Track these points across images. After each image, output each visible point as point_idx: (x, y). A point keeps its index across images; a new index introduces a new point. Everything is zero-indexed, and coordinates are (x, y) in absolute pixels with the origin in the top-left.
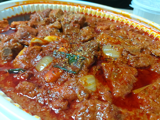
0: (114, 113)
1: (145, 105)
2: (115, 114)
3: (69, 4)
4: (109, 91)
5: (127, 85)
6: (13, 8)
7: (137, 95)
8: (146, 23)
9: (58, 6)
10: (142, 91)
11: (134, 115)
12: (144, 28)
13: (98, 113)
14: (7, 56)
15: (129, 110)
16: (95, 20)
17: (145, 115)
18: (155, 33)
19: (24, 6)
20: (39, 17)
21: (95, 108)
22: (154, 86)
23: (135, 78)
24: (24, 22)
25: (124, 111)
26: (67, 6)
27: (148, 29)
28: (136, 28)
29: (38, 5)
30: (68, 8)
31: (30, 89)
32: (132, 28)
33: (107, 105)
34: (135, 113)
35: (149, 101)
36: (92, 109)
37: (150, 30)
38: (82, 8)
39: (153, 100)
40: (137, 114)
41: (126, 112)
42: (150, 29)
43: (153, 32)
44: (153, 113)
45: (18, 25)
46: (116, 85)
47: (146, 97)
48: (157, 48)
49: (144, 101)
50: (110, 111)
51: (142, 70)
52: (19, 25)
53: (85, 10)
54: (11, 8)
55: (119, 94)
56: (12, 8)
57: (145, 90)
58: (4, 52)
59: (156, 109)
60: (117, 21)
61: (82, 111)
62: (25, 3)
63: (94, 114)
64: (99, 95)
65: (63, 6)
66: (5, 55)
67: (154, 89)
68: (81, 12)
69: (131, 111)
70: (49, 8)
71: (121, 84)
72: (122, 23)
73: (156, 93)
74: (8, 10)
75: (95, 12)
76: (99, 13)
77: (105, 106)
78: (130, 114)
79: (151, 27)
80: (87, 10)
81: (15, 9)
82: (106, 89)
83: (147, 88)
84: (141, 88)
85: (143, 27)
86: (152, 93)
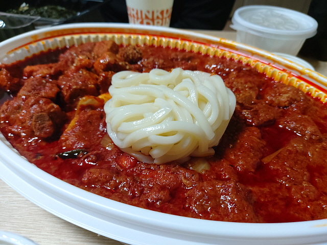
0: (243, 193)
1: (282, 177)
2: (245, 195)
3: (128, 31)
4: (230, 165)
5: (250, 151)
6: (28, 46)
7: (268, 164)
8: (262, 56)
9: (109, 36)
10: (273, 159)
11: (269, 192)
12: (260, 64)
13: (222, 198)
14: (43, 127)
15: (261, 187)
16: (176, 57)
17: (284, 190)
18: (278, 71)
19: (47, 42)
20: (73, 57)
21: (216, 192)
22: (289, 150)
23: (259, 141)
24: (45, 66)
25: (255, 189)
26: (125, 36)
27: (266, 66)
28: (248, 65)
29: (72, 38)
30: (126, 39)
31: (106, 178)
32: (240, 65)
33: (232, 184)
34: (270, 189)
35: (286, 170)
36: (212, 193)
37: (269, 67)
38: (152, 38)
39: (292, 168)
40: (274, 189)
41: (257, 189)
42: (269, 64)
43: (274, 69)
44: (295, 184)
45: (36, 71)
46: (234, 156)
47: (280, 166)
48: (279, 95)
49: (279, 172)
50: (238, 191)
51: (267, 129)
52: (38, 70)
53: (157, 41)
54: (24, 48)
55: (243, 166)
56: (27, 48)
57: (277, 156)
58: (36, 122)
59: (298, 179)
60: (214, 56)
61: (198, 199)
62: (49, 36)
63: (216, 200)
64: (217, 173)
65: (116, 36)
66: (39, 126)
67: (289, 154)
68: (151, 44)
69: (264, 187)
70: (92, 41)
71: (241, 153)
72: (223, 58)
73: (294, 159)
74: (19, 51)
75: (175, 43)
76: (182, 44)
77: (230, 187)
78: (263, 191)
79: (271, 62)
80: (161, 41)
81: (31, 47)
82: (224, 164)
83: (279, 153)
84: (272, 155)
85: (257, 63)
86: (288, 159)
